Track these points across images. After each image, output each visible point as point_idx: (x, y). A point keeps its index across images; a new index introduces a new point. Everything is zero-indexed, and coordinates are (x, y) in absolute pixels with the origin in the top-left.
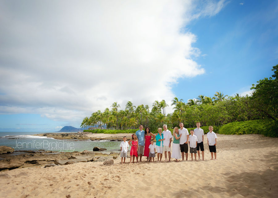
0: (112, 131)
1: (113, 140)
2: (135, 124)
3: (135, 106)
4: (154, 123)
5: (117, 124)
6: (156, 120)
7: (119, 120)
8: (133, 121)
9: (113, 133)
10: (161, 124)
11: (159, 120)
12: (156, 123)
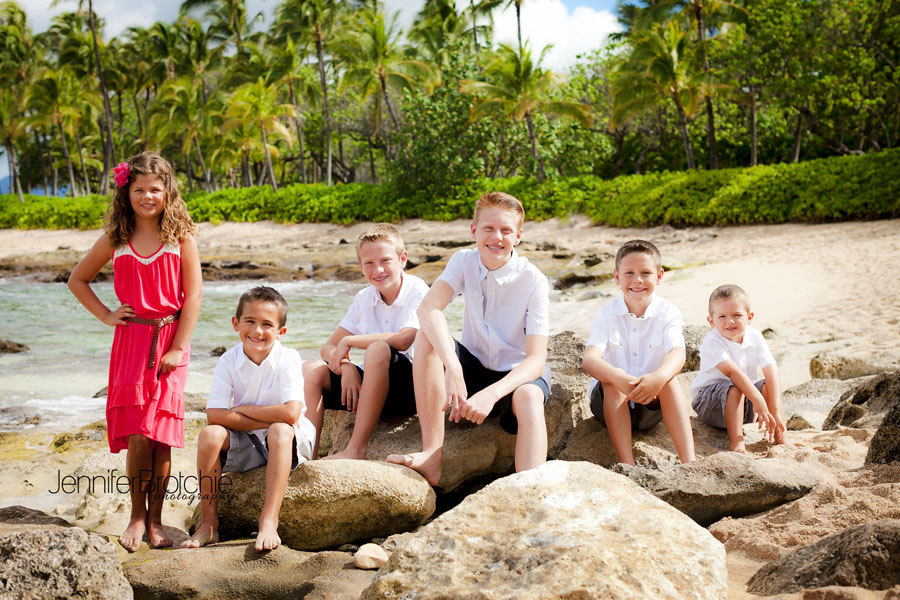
0: (60, 204)
8: (256, 108)
9: (77, 225)
10: (506, 140)
11: (493, 105)
12: (468, 128)
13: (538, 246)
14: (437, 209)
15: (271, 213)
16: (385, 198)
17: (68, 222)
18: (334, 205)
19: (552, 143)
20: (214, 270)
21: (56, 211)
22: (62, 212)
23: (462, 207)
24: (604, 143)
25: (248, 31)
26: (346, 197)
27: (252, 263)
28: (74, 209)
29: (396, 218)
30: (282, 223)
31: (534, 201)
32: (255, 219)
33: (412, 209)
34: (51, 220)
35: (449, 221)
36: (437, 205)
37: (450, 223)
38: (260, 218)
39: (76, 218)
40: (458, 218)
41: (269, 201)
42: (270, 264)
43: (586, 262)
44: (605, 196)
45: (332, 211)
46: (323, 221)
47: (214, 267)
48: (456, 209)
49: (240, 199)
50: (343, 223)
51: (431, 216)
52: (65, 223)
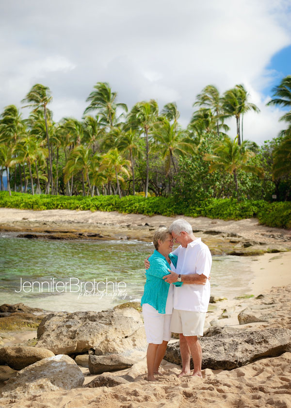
0: (27, 197)
1: (29, 237)
2: (120, 177)
3: (124, 106)
4: (201, 177)
5: (50, 174)
6: (205, 164)
7: (58, 157)
8: (114, 161)
9: (32, 208)
10: (225, 182)
11: (220, 166)
12: (207, 175)
13: (228, 234)
14: (191, 211)
15: (117, 208)
16: (168, 205)
17: (29, 206)
18: (145, 206)
19: (247, 183)
20: (84, 237)
21: (24, 201)
22: (26, 202)
23: (202, 212)
24: (271, 185)
25: (116, 122)
26: (151, 203)
27: (101, 235)
28: (32, 200)
29: (172, 215)
30: (122, 213)
31: (234, 211)
32: (110, 210)
33: (180, 211)
34: (22, 205)
35: (196, 217)
36: (191, 210)
37: (197, 219)
38: (112, 210)
39: (32, 205)
40: (200, 216)
41: (117, 202)
42: (108, 236)
43: (244, 245)
44: (267, 211)
45: (144, 209)
46: (140, 213)
47: (84, 236)
48: (200, 212)
49: (104, 201)
50: (148, 215)
51: (188, 215)
52: (28, 207)
